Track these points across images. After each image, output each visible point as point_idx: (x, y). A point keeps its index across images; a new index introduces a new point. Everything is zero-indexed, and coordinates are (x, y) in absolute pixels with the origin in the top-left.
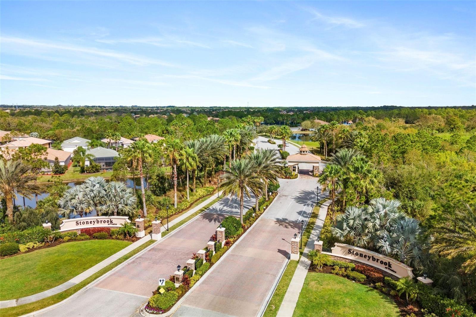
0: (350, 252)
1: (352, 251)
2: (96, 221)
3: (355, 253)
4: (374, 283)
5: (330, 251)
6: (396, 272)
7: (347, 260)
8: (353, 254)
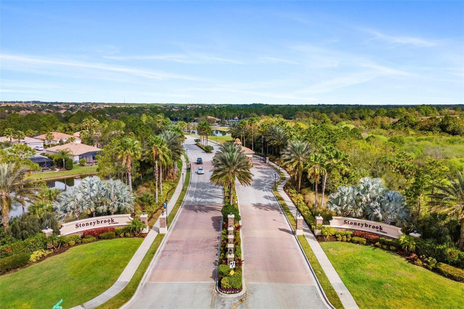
0: (345, 222)
1: (347, 222)
2: (96, 222)
3: (349, 223)
4: (374, 243)
5: (329, 224)
6: (386, 233)
7: (343, 230)
8: (348, 224)
